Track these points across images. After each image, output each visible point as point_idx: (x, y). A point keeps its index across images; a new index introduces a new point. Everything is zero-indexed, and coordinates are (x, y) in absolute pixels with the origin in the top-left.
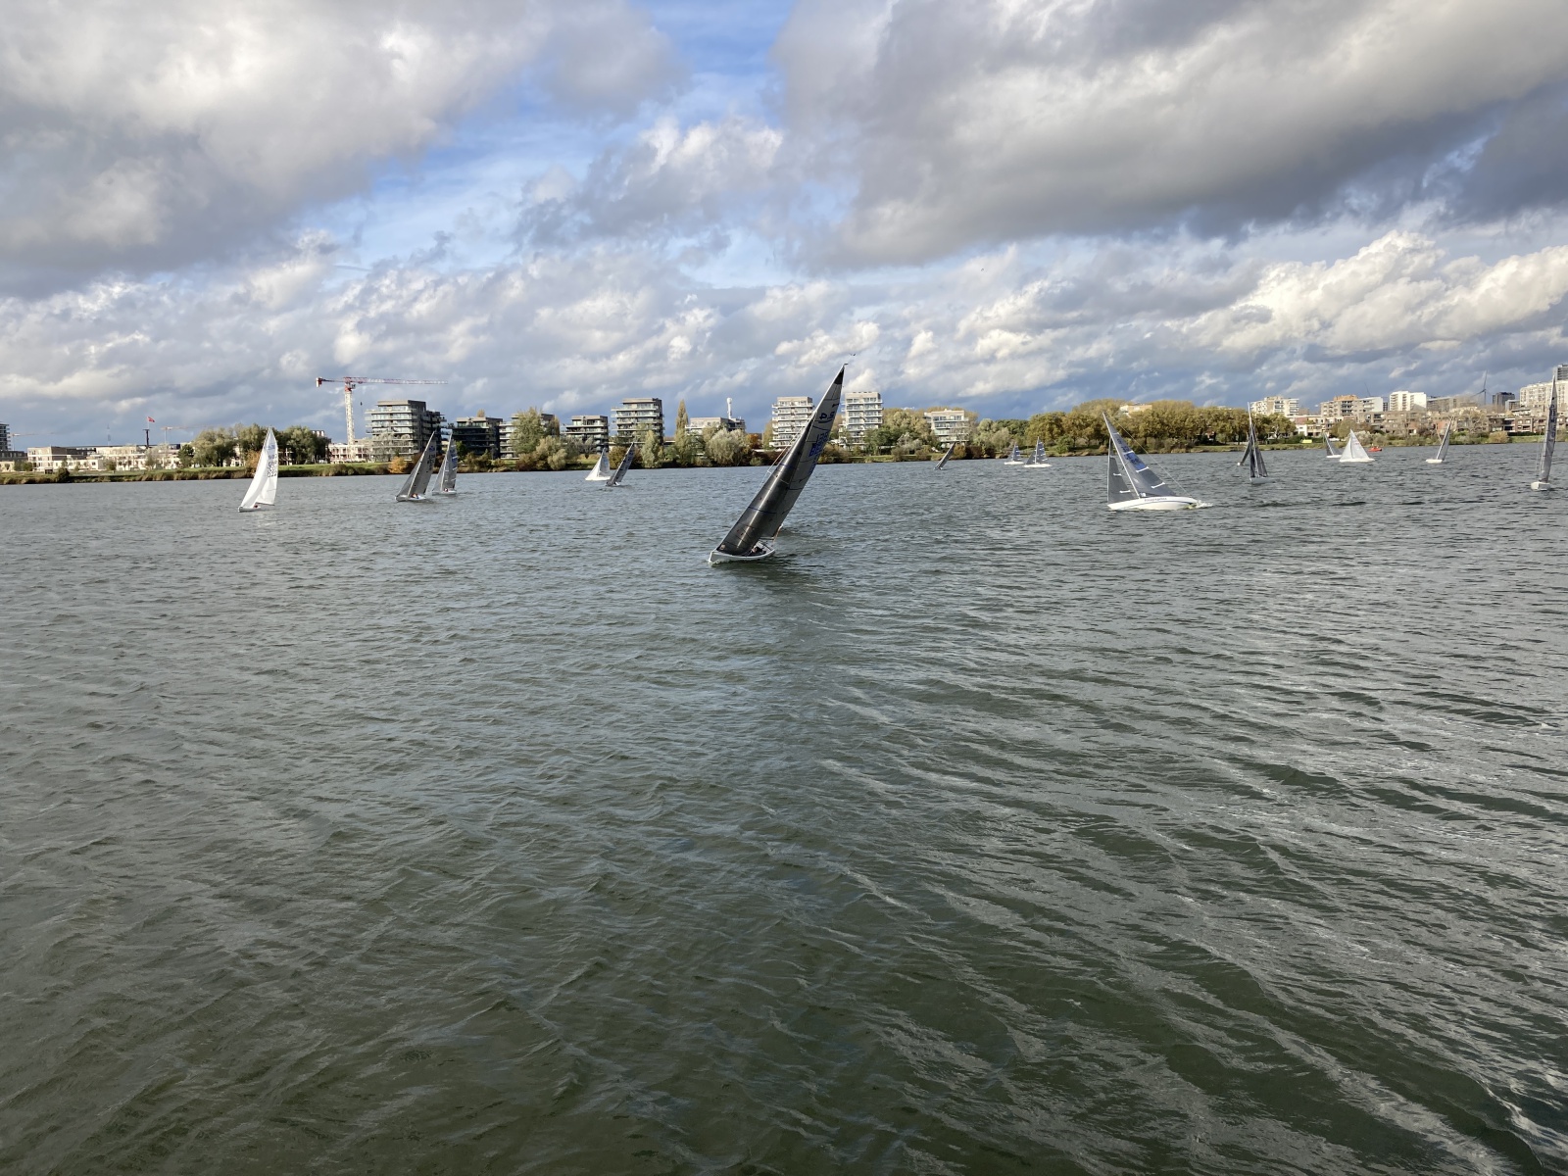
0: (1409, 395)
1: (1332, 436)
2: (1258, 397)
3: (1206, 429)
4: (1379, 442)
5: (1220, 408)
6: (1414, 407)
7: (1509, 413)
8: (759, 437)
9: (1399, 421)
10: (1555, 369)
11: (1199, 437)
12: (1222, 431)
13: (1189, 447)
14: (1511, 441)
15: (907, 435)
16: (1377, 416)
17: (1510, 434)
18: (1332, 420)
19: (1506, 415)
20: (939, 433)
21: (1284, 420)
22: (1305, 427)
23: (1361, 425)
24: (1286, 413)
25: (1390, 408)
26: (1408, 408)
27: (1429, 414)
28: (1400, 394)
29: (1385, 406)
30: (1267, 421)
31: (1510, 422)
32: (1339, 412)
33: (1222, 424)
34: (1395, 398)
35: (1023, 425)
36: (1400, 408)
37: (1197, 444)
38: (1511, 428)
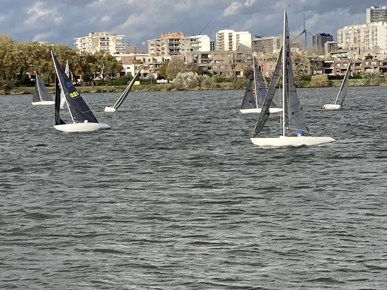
0: (234, 34)
1: (160, 78)
3: (27, 67)
4: (208, 84)
5: (41, 43)
6: (240, 47)
7: (328, 55)
9: (226, 62)
11: (20, 77)
13: (8, 89)
14: (330, 85)
16: (205, 55)
17: (330, 78)
19: (326, 57)
21: (110, 58)
22: (132, 67)
23: (189, 66)
24: (112, 50)
25: (217, 48)
26: (234, 49)
27: (255, 54)
28: (226, 33)
29: (212, 45)
30: (92, 59)
31: (329, 65)
32: (166, 51)
34: (222, 37)
36: (226, 47)
38: (330, 71)
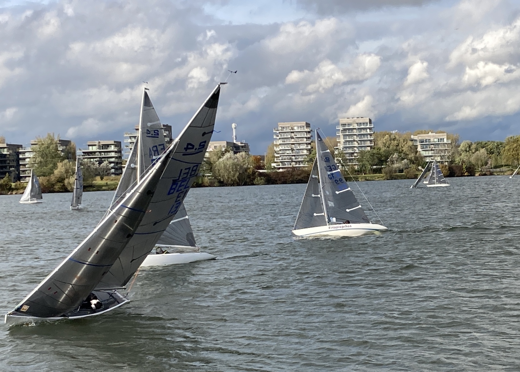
8: (262, 158)
15: (396, 155)
20: (424, 154)
35: (500, 145)
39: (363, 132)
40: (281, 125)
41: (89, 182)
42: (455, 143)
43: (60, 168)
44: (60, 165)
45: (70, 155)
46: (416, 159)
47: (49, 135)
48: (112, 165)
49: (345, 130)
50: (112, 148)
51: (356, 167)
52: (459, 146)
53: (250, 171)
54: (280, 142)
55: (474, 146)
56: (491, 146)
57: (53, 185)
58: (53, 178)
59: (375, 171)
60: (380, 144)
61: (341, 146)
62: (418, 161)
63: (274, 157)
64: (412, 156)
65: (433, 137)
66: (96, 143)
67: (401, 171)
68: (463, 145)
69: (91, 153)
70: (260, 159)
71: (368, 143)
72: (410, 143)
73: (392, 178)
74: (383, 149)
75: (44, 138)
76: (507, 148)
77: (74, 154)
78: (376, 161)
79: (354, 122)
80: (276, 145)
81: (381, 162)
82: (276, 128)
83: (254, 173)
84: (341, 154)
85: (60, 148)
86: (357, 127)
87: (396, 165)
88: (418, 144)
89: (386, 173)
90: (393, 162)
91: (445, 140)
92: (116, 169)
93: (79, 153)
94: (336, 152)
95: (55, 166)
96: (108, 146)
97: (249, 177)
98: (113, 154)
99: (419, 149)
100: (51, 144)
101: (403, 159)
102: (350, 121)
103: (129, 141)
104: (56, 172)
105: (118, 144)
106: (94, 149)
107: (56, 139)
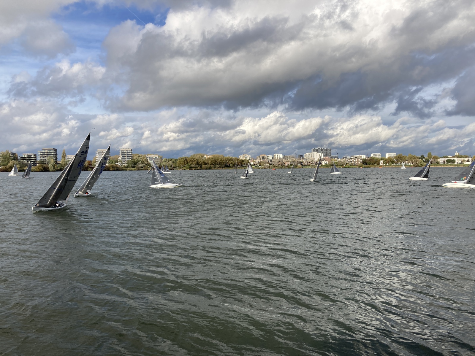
0: (278, 155)
1: (260, 166)
2: (241, 155)
3: (227, 163)
4: (271, 167)
5: (231, 157)
6: (280, 158)
7: (302, 160)
8: (91, 161)
9: (276, 162)
10: (312, 149)
11: (225, 165)
12: (231, 164)
13: (223, 168)
14: (302, 168)
15: (140, 162)
16: (271, 160)
17: (302, 166)
18: (260, 161)
20: (150, 162)
21: (247, 161)
22: (253, 163)
23: (267, 163)
24: (248, 159)
25: (274, 158)
26: (278, 158)
27: (283, 160)
28: (276, 155)
29: (273, 158)
30: (243, 161)
32: (261, 159)
33: (231, 161)
34: (275, 155)
35: (176, 160)
36: (276, 158)
37: (225, 167)
38: (302, 164)
39: (129, 154)
40: (98, 150)
41: (23, 168)
42: (161, 159)
43: (11, 163)
44: (11, 162)
45: (15, 158)
46: (148, 163)
47: (7, 151)
48: (32, 162)
49: (122, 153)
50: (33, 156)
51: (126, 166)
52: (162, 160)
53: (86, 166)
54: (98, 156)
55: (167, 160)
56: (173, 160)
57: (8, 169)
58: (7, 167)
59: (133, 167)
60: (135, 158)
61: (120, 158)
62: (148, 164)
63: (96, 161)
64: (146, 162)
65: (153, 156)
66: (26, 154)
67: (142, 167)
68: (164, 159)
69: (24, 158)
70: (90, 162)
71: (131, 158)
72: (146, 158)
73: (139, 170)
74: (136, 160)
75: (5, 151)
76: (179, 161)
77: (17, 158)
78: (133, 164)
79: (126, 150)
80: (97, 157)
81: (135, 164)
82: (97, 151)
83: (88, 167)
84: (121, 161)
85: (11, 156)
86: (126, 152)
87: (140, 165)
88: (148, 158)
89: (137, 168)
90: (139, 164)
91: (158, 158)
92: (34, 164)
93: (19, 158)
94: (119, 160)
95: (9, 162)
96: (31, 155)
97: (86, 168)
98: (33, 159)
99: (149, 160)
100: (7, 154)
101: (143, 163)
102: (124, 150)
103: (40, 154)
104: (9, 164)
105: (35, 155)
106: (25, 156)
107: (10, 152)
